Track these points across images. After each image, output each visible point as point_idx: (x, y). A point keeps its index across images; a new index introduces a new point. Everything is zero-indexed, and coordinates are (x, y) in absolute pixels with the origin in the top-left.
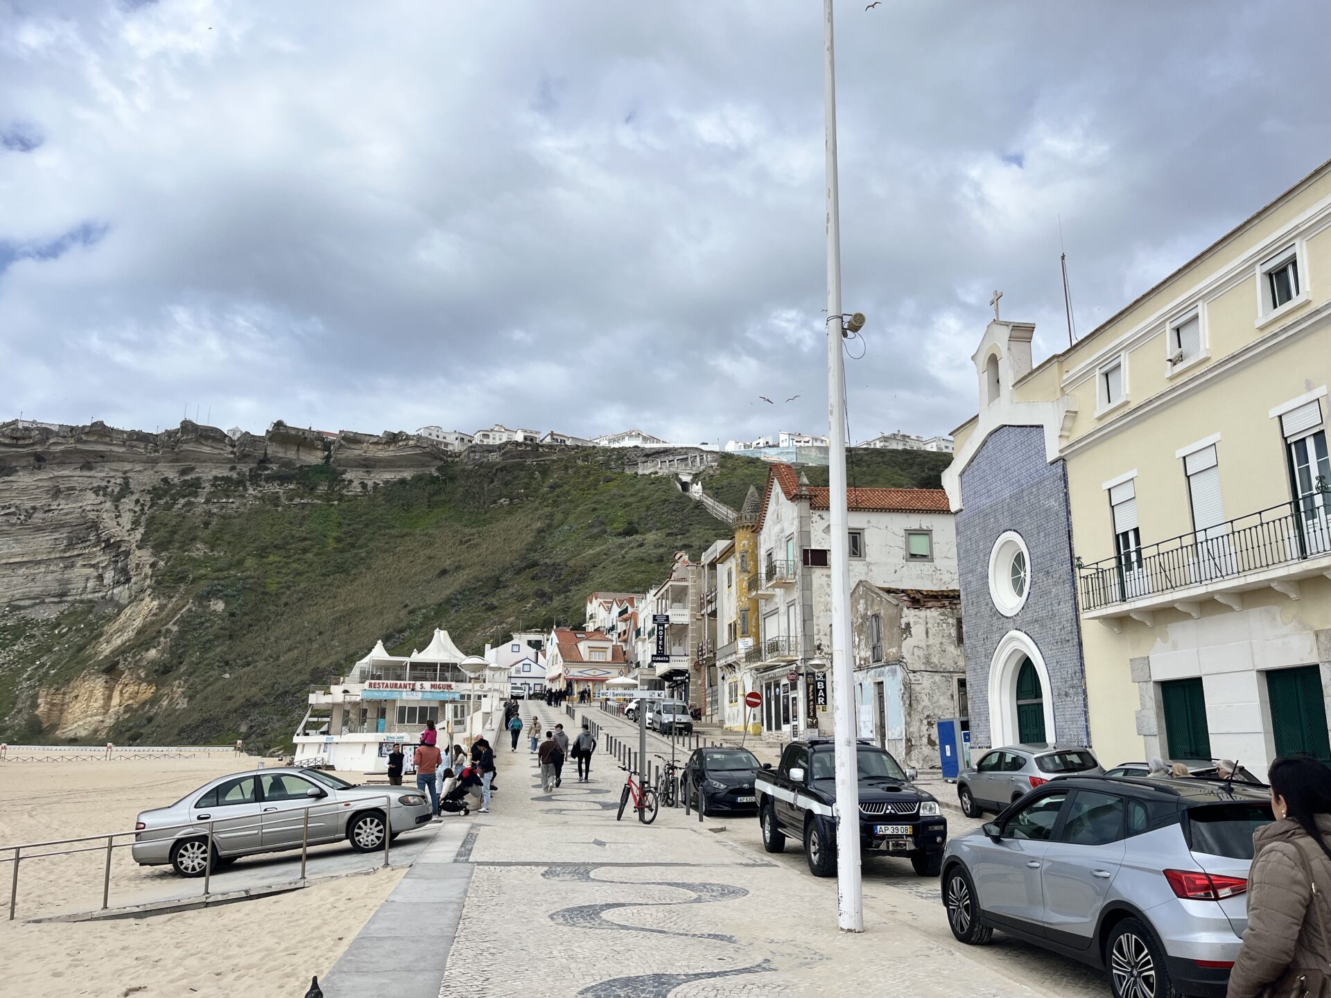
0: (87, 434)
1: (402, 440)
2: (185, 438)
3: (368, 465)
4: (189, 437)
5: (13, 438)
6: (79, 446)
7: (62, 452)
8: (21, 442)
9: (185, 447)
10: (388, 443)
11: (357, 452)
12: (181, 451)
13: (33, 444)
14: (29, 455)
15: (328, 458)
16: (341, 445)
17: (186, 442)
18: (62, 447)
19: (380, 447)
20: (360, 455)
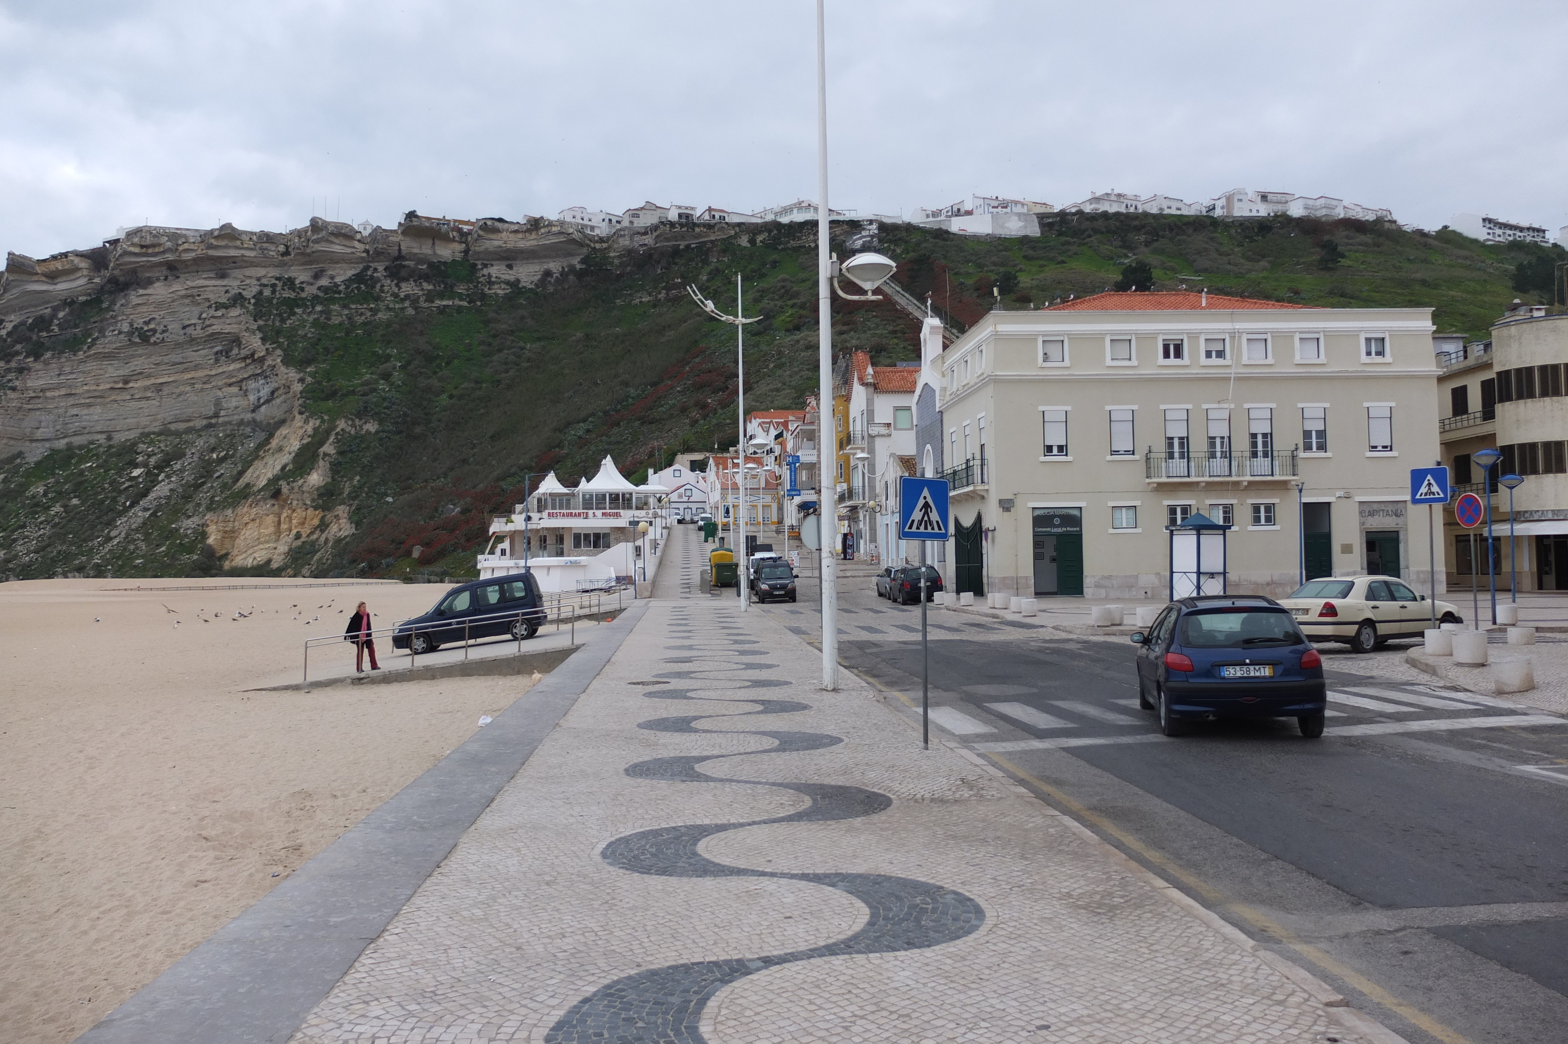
0: (217, 238)
1: (544, 226)
2: (315, 237)
3: (510, 257)
4: (320, 236)
5: (142, 247)
6: (211, 252)
7: (194, 260)
8: (150, 251)
9: (318, 247)
10: (528, 231)
11: (496, 243)
12: (313, 252)
13: (164, 252)
14: (160, 264)
15: (466, 252)
16: (479, 236)
17: (316, 242)
18: (193, 254)
19: (520, 236)
20: (501, 247)
